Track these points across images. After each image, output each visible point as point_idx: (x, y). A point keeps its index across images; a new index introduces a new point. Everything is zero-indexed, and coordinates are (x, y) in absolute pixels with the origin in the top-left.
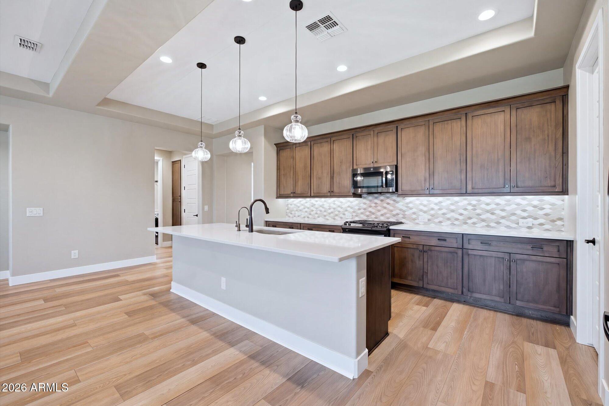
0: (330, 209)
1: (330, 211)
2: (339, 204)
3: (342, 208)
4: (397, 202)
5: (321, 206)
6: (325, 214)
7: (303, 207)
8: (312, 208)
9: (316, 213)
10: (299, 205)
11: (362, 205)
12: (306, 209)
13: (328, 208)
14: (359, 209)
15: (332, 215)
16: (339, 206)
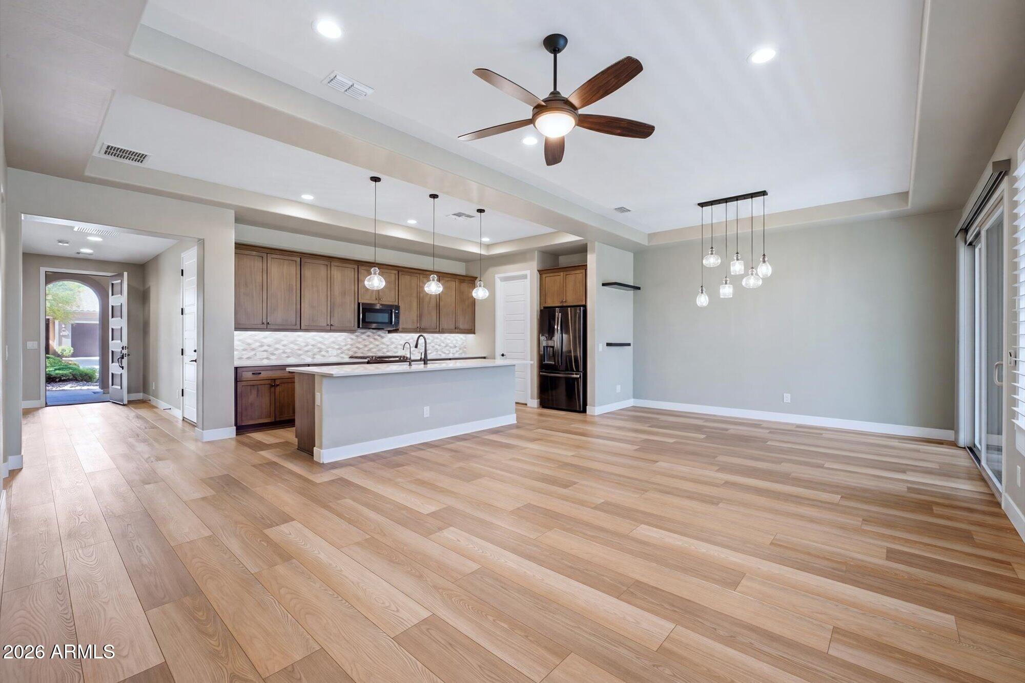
0: (307, 345)
1: (306, 349)
2: (321, 340)
3: (325, 345)
4: (382, 337)
5: (292, 343)
6: (300, 352)
7: (258, 344)
8: (277, 346)
9: (284, 352)
10: (250, 341)
11: (349, 340)
12: (266, 348)
13: (305, 344)
14: (346, 345)
15: (310, 354)
16: (320, 342)
